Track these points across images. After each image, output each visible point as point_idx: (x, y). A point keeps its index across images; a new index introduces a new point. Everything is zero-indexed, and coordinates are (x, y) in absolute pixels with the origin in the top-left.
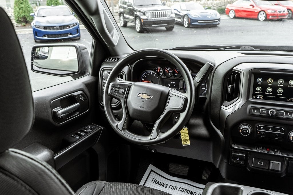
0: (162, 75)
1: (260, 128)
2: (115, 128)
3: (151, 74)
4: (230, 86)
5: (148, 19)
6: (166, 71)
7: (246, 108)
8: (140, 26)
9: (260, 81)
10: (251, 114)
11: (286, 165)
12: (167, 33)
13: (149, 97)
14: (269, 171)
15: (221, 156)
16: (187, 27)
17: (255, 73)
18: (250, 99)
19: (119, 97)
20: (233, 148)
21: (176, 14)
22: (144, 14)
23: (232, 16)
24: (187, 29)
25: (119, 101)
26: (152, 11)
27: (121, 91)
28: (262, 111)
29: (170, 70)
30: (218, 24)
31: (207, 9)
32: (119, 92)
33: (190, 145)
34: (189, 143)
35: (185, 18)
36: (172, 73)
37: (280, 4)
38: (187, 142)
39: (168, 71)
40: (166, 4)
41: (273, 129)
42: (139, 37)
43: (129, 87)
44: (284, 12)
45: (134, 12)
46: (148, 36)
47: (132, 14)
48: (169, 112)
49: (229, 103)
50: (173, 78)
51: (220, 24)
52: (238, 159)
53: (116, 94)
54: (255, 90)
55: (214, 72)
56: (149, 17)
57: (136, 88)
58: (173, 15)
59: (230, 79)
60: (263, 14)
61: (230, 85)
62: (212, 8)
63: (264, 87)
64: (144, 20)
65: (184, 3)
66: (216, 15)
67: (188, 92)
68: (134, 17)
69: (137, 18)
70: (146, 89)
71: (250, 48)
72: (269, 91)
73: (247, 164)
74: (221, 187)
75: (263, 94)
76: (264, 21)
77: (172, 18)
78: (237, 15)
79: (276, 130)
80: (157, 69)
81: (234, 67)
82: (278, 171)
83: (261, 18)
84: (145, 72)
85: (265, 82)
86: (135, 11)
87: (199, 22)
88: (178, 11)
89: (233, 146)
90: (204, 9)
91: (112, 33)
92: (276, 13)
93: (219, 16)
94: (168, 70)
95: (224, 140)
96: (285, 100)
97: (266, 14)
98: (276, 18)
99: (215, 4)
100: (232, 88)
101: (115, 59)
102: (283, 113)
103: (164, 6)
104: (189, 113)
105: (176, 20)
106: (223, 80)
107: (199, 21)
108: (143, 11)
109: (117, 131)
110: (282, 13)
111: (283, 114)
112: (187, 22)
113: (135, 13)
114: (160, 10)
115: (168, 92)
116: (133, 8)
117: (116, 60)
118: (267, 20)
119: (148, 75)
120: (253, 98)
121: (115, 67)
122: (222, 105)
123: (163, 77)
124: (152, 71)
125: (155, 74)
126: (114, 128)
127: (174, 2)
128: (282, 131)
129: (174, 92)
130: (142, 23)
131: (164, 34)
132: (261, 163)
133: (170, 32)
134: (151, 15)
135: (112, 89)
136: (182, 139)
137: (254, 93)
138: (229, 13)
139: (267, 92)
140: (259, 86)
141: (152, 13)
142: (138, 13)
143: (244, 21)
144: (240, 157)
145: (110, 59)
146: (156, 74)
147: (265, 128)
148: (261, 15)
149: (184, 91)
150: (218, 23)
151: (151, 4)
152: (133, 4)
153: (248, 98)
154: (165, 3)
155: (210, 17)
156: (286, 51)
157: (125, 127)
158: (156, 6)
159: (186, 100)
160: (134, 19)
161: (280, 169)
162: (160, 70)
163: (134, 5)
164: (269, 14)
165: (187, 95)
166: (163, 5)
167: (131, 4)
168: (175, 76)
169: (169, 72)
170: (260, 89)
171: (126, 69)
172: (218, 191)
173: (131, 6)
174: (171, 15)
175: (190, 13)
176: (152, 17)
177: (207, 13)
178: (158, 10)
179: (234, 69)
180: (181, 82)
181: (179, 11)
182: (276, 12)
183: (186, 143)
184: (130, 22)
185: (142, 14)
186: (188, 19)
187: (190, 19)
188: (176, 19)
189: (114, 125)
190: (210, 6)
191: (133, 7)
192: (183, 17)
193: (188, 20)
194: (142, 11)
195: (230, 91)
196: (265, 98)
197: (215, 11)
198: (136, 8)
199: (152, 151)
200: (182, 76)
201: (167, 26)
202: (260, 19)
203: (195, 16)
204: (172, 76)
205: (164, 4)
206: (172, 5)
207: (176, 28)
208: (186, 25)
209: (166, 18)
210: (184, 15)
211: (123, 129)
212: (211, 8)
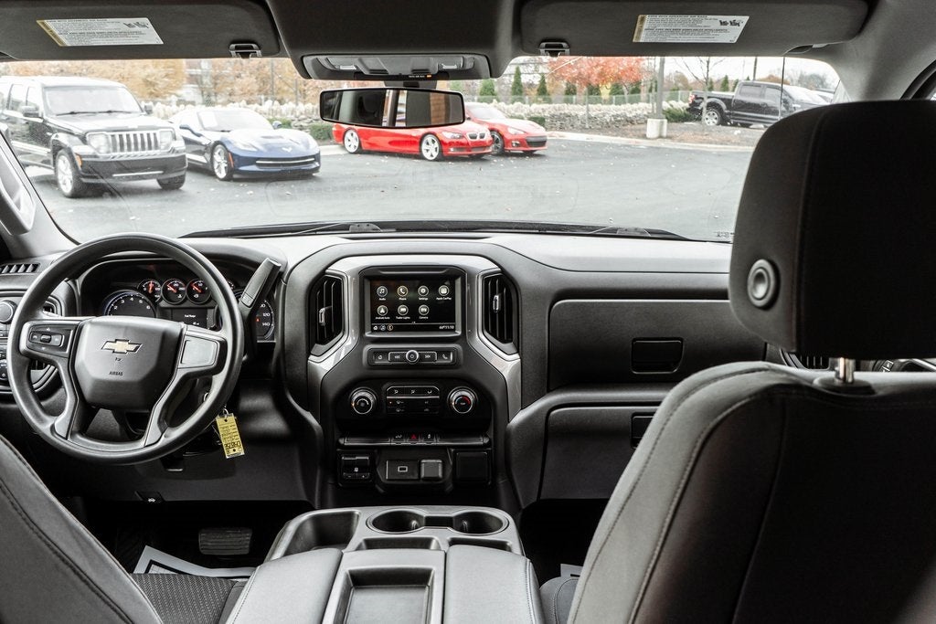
0: (161, 299)
1: (391, 392)
2: (48, 433)
3: (132, 299)
4: (323, 310)
5: (98, 154)
6: (170, 289)
7: (361, 354)
8: (71, 177)
9: (382, 294)
10: (372, 366)
11: (451, 463)
12: (166, 197)
13: (132, 347)
14: (421, 482)
15: (319, 472)
16: (224, 180)
17: (370, 278)
18: (367, 334)
19: (51, 357)
20: (343, 446)
21: (187, 141)
22: (83, 140)
23: (352, 146)
24: (225, 183)
25: (52, 367)
26: (108, 131)
27: (56, 340)
28: (392, 356)
29: (180, 286)
30: (316, 169)
31: (280, 126)
32: (52, 343)
33: (243, 453)
34: (240, 451)
35: (216, 153)
36: (186, 294)
37: (472, 117)
38: (236, 448)
39: (177, 288)
40: (154, 109)
41: (419, 392)
42: (71, 211)
43: (78, 330)
44: (482, 137)
45: (49, 134)
46: (101, 207)
47: (44, 141)
48: (186, 378)
49: (323, 347)
50: (189, 304)
51: (320, 170)
52: (356, 470)
53: (43, 348)
54: (374, 313)
55: (286, 283)
56: (99, 148)
57: (97, 329)
58: (180, 145)
59: (322, 293)
60: (433, 141)
61: (323, 307)
62: (295, 123)
63: (392, 306)
64: (84, 159)
65: (211, 108)
66: (307, 146)
67: (226, 328)
68: (49, 150)
69: (60, 152)
70: (122, 331)
71: (370, 227)
72: (402, 313)
73: (375, 477)
74: (316, 519)
75: (393, 320)
76: (436, 160)
77: (178, 152)
78: (365, 147)
79: (423, 392)
80: (147, 286)
81: (327, 268)
82: (437, 479)
83: (429, 153)
84: (117, 294)
85: (393, 296)
86: (51, 130)
87: (259, 165)
88: (193, 132)
89: (341, 441)
90: (270, 127)
91: (16, 199)
92: (463, 140)
93: (314, 147)
94: (175, 285)
95: (322, 432)
96: (436, 329)
97: (441, 143)
98: (465, 153)
99: (302, 114)
100: (327, 312)
101: (27, 266)
102: (433, 355)
103: (148, 117)
104: (233, 374)
105: (189, 159)
106: (305, 298)
107: (258, 162)
108: (81, 132)
109: (52, 440)
110: (478, 139)
111: (432, 358)
112: (224, 165)
113: (53, 137)
114: (136, 127)
115: (179, 332)
116: (45, 121)
117: (30, 268)
118: (443, 157)
119: (123, 301)
120: (373, 331)
121: (31, 288)
122: (309, 353)
123: (163, 304)
124: (132, 293)
125: (141, 298)
126: (44, 435)
127: (178, 105)
128: (435, 393)
129: (191, 330)
130: (80, 168)
131: (156, 201)
132: (403, 470)
133: (174, 195)
134: (108, 142)
135: (30, 338)
136: (224, 443)
137: (373, 321)
138: (343, 139)
139: (399, 316)
140: (382, 303)
141: (110, 138)
142: (63, 138)
143: (385, 160)
144: (359, 463)
145: (11, 267)
146: (143, 300)
147: (402, 392)
148: (428, 144)
149: (218, 326)
150: (313, 166)
151: (107, 110)
152: (42, 110)
153: (362, 331)
154: (151, 107)
155: (289, 150)
156: (444, 230)
157: (75, 428)
158: (121, 115)
159: (223, 345)
160: (51, 155)
161: (440, 475)
162: (153, 289)
163: (49, 112)
164: (447, 141)
165: (226, 333)
166: (145, 113)
167: (37, 109)
168: (195, 300)
169: (179, 292)
170: (385, 310)
171: (61, 291)
172: (309, 529)
173: (36, 116)
174: (170, 145)
175: (229, 139)
176: (111, 149)
177: (281, 137)
178: (130, 127)
179: (327, 271)
180: (211, 313)
181: (197, 131)
182: (462, 137)
183: (234, 450)
184: (33, 165)
185: (76, 139)
186: (225, 155)
187: (233, 155)
188: (189, 156)
189: (44, 428)
190: (290, 117)
191: (45, 117)
192: (212, 149)
193: (227, 158)
194: (76, 131)
195: (323, 321)
196: (396, 329)
197: (303, 132)
198: (53, 121)
199: (150, 500)
200: (212, 299)
201: (161, 178)
202: (427, 155)
203: (245, 146)
204: (186, 299)
205: (149, 112)
206: (174, 114)
207: (192, 183)
208: (222, 174)
209: (158, 152)
210: (213, 142)
211: (70, 433)
212: (292, 124)
